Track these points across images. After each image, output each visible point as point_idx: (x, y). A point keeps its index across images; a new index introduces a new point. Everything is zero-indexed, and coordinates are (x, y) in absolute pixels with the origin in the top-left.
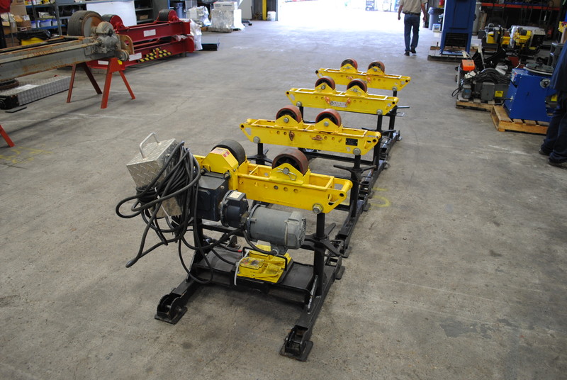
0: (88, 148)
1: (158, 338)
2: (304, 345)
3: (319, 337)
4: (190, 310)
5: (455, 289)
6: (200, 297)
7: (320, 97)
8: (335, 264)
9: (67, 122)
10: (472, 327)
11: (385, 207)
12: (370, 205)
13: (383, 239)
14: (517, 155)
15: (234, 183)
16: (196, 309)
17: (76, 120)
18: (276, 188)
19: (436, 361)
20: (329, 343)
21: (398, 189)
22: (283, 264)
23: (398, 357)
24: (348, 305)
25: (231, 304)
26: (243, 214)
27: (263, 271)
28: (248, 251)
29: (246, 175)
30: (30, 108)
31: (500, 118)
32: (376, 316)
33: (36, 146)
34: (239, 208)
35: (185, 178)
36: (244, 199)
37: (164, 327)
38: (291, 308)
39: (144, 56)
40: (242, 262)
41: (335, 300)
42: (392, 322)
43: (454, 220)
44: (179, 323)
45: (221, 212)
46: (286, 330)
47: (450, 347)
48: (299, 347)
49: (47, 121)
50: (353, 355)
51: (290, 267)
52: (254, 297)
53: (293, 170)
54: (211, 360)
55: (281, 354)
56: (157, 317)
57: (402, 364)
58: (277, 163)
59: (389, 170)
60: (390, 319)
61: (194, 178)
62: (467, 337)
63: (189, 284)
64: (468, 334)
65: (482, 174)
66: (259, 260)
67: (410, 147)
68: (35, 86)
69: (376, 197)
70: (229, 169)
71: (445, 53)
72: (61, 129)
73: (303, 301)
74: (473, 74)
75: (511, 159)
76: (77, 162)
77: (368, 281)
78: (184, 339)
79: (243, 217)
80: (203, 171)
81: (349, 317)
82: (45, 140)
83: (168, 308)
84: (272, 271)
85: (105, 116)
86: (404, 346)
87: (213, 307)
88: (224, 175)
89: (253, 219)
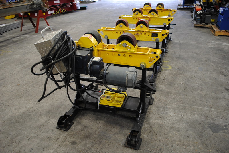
0: (28, 49)
1: (58, 139)
2: (138, 141)
3: (145, 136)
4: (75, 123)
5: (211, 108)
6: (80, 116)
7: (135, 18)
8: (149, 97)
9: (20, 39)
10: (225, 127)
11: (169, 69)
12: (162, 69)
13: (171, 84)
14: (226, 45)
15: (95, 53)
16: (78, 123)
17: (24, 38)
18: (119, 55)
19: (210, 147)
20: (150, 139)
21: (174, 61)
22: (123, 97)
23: (189, 145)
24: (158, 118)
25: (97, 119)
26: (101, 69)
27: (113, 102)
28: (104, 91)
29: (102, 49)
30: (4, 34)
31: (215, 30)
32: (173, 123)
33: (5, 49)
34: (99, 66)
35: (68, 50)
36: (102, 61)
37: (61, 133)
38: (128, 120)
39: (55, 12)
40: (101, 97)
41: (151, 116)
42: (183, 126)
43: (204, 74)
44: (69, 130)
45: (89, 69)
46: (126, 133)
47: (216, 138)
48: (135, 142)
49: (11, 39)
50: (165, 145)
51: (127, 99)
52: (108, 115)
53: (129, 44)
54: (87, 151)
55: (125, 146)
56: (58, 128)
57: (192, 149)
58: (119, 40)
59: (168, 53)
60: (181, 124)
61: (72, 50)
62: (223, 133)
63: (74, 110)
64: (224, 131)
65: (212, 53)
66: (111, 96)
67: (176, 43)
68: (6, 25)
69: (164, 65)
70: (92, 45)
71: (184, 6)
72: (17, 42)
73: (135, 117)
74: (201, 12)
75: (224, 47)
76: (23, 55)
77: (166, 105)
78: (72, 139)
79: (101, 71)
80: (78, 47)
81: (159, 124)
82: (9, 47)
83: (63, 123)
84: (118, 101)
85: (37, 36)
86: (191, 139)
87: (87, 121)
88: (90, 48)
89: (107, 72)
